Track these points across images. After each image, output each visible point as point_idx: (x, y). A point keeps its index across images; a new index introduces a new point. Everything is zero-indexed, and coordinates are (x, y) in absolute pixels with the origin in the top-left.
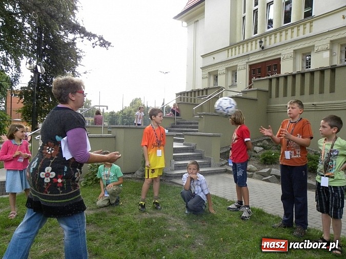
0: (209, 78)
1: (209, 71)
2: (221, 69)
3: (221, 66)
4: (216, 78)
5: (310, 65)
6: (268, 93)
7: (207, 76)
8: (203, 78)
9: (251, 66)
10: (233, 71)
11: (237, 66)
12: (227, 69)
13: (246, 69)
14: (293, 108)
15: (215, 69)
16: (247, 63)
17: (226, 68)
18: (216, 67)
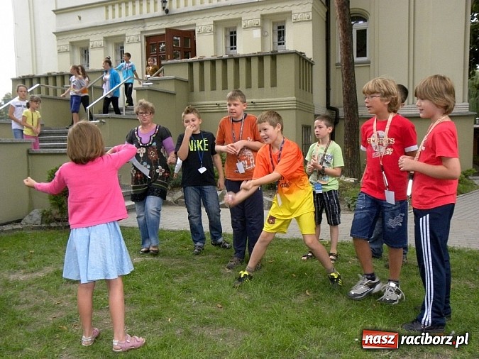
0: (72, 52)
1: (72, 40)
2: (96, 39)
3: (94, 32)
4: (85, 53)
5: (235, 45)
6: (189, 83)
7: (68, 48)
8: (59, 52)
9: (148, 38)
10: (116, 44)
11: (124, 35)
12: (107, 39)
13: (141, 42)
14: (235, 105)
15: (83, 38)
16: (142, 32)
17: (104, 38)
18: (85, 34)
